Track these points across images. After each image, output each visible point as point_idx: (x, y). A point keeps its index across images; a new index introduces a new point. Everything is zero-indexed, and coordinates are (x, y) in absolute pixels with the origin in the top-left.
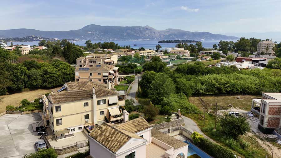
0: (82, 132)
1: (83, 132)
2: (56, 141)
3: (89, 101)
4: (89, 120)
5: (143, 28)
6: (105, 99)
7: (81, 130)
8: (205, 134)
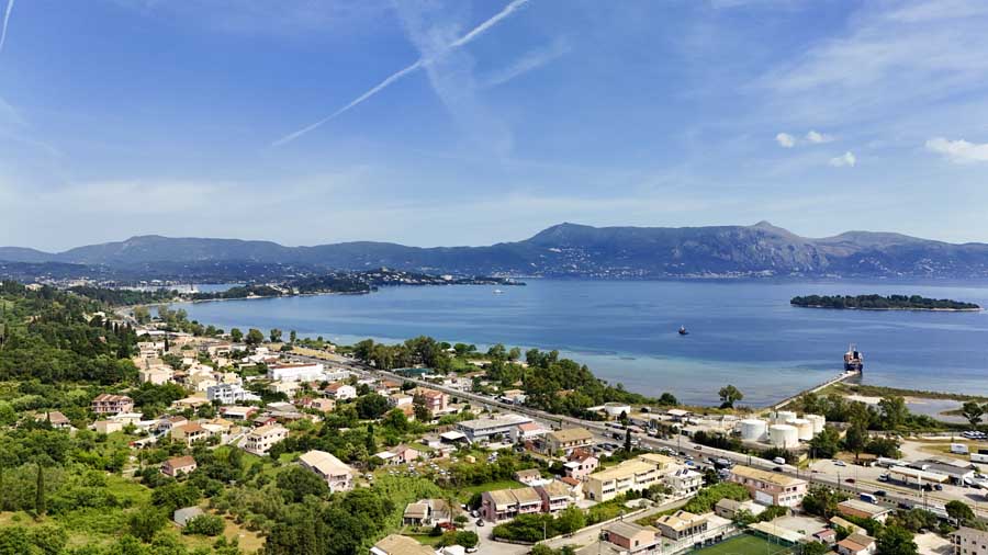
5: (747, 230)
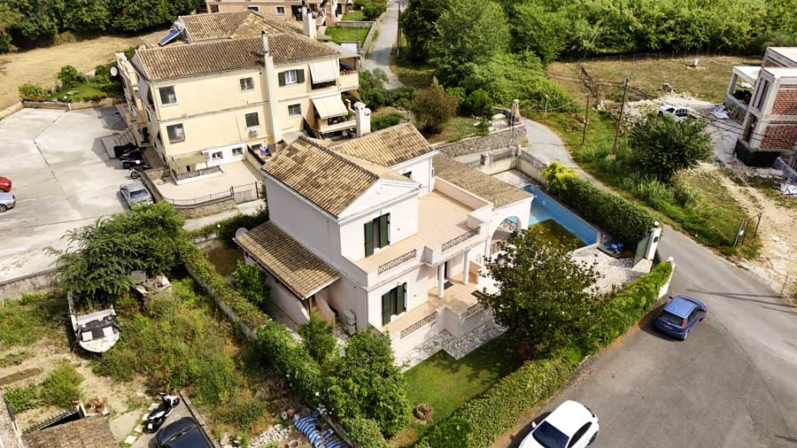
0: (243, 161)
1: (245, 161)
2: (176, 184)
3: (254, 75)
4: (261, 130)
6: (299, 68)
7: (240, 157)
8: (583, 169)
